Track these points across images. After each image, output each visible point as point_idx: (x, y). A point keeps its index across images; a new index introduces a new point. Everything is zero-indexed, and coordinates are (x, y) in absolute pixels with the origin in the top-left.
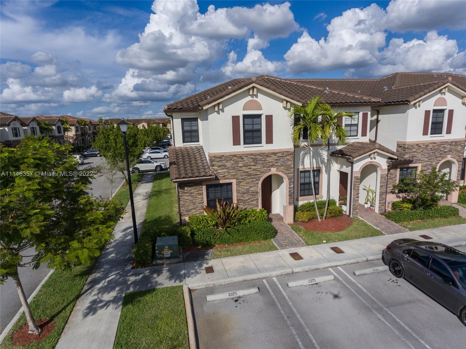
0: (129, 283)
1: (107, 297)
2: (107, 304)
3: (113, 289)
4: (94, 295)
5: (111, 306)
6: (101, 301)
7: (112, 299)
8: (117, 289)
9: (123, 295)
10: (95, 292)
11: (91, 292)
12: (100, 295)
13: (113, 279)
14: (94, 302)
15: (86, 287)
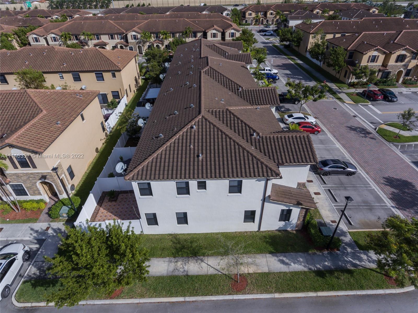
0: (353, 251)
1: (364, 257)
2: (370, 257)
3: (359, 256)
4: (365, 263)
5: (370, 255)
6: (368, 259)
7: (366, 256)
8: (359, 255)
9: (362, 251)
10: (363, 263)
11: (364, 265)
12: (365, 261)
13: (351, 258)
14: (370, 262)
15: (361, 268)
